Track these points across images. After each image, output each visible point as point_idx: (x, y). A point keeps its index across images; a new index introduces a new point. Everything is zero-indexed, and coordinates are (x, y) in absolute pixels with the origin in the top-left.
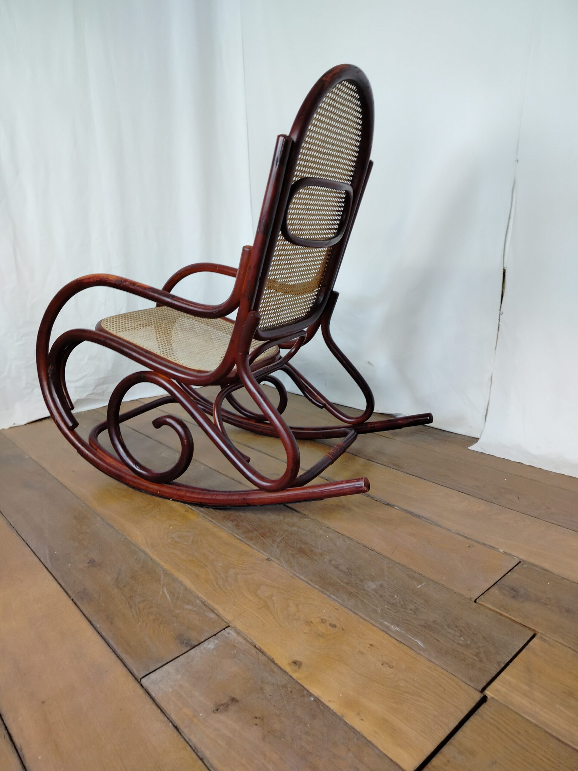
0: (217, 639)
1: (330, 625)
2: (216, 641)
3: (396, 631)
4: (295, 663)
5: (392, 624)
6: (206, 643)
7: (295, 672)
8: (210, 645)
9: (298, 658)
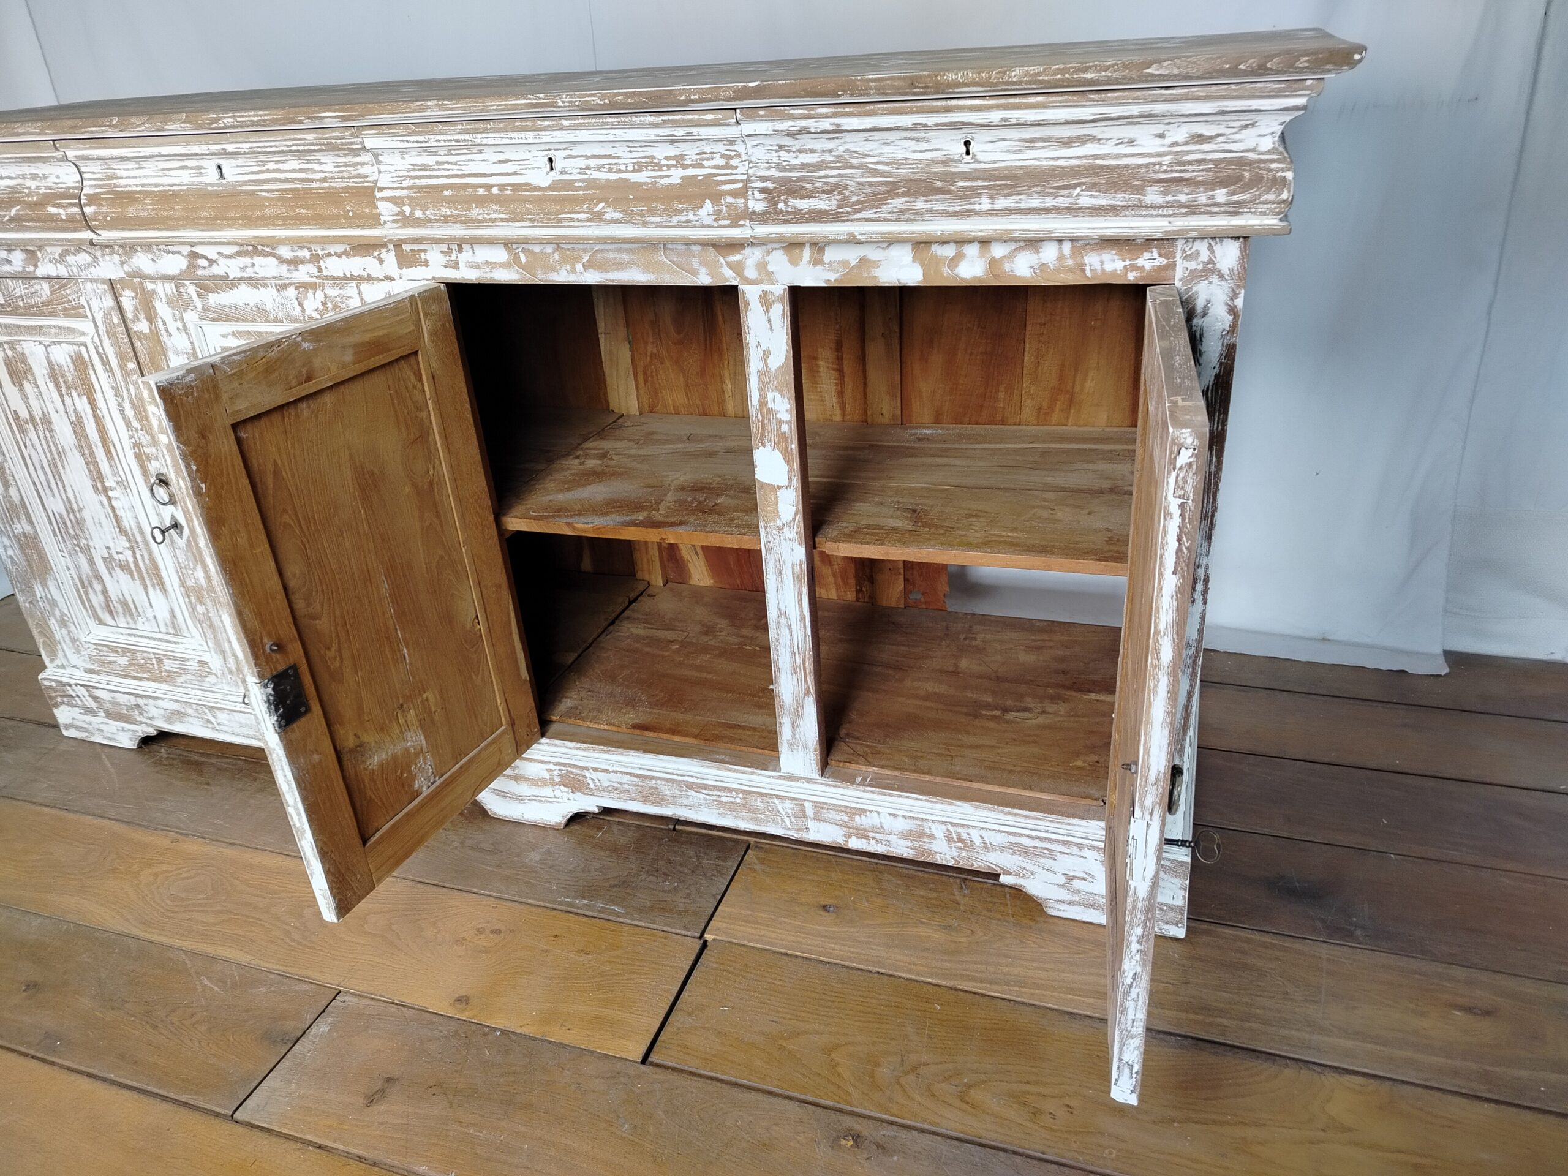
0: (329, 1016)
1: (492, 932)
2: (330, 1019)
3: (584, 905)
4: (459, 1000)
5: (575, 898)
6: (314, 1028)
7: (463, 1011)
8: (323, 1027)
9: (461, 992)
